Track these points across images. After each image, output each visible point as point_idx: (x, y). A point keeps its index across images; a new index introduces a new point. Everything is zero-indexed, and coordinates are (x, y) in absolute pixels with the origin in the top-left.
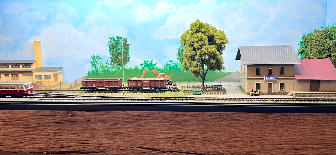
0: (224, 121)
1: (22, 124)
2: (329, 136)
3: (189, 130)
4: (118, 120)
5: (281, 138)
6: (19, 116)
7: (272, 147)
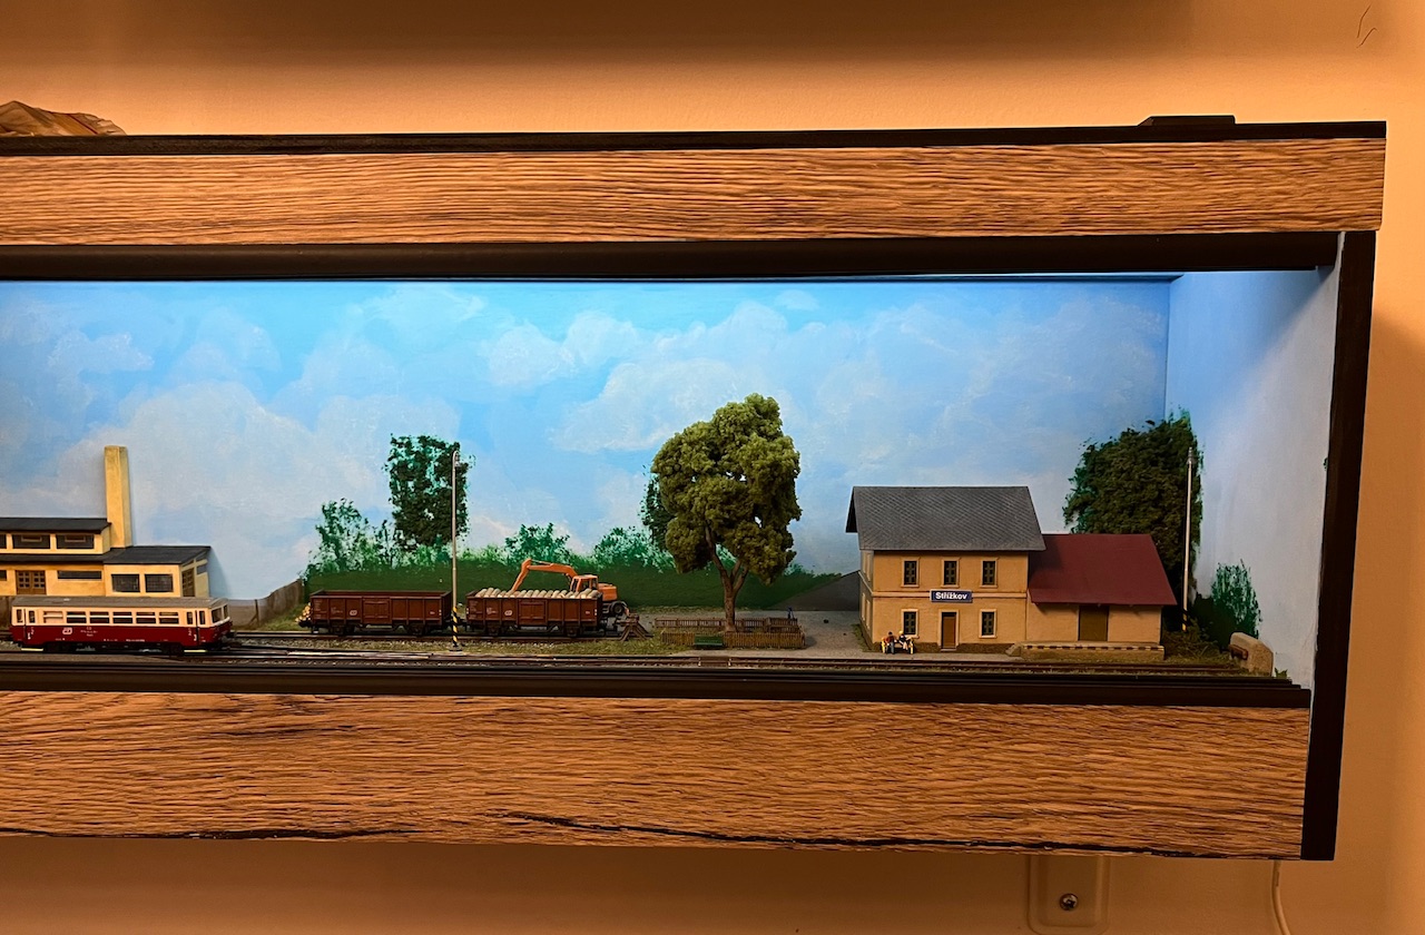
0: (784, 729)
1: (119, 740)
2: (1104, 775)
3: (676, 756)
4: (447, 727)
5: (961, 783)
6: (109, 712)
7: (932, 812)
